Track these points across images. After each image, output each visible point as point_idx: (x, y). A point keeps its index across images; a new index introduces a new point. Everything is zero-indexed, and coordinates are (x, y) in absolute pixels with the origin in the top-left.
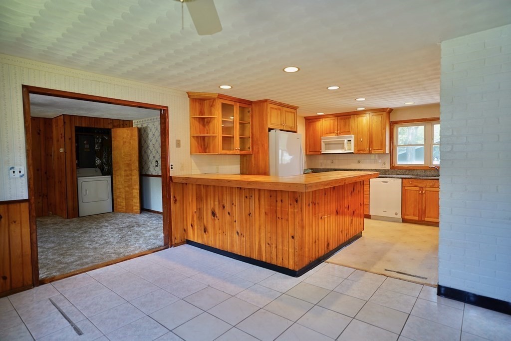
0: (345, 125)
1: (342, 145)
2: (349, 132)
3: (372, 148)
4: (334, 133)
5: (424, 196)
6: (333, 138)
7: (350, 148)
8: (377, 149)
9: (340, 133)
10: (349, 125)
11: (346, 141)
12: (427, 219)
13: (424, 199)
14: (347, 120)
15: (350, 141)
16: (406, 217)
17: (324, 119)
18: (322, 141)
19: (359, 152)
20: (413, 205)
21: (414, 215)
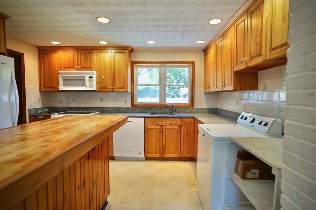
0: (86, 61)
1: (82, 82)
2: (90, 68)
3: (114, 86)
4: (74, 68)
5: (164, 133)
6: (73, 73)
7: (91, 85)
8: (119, 87)
9: (80, 69)
10: (90, 61)
11: (87, 77)
12: (167, 156)
13: (164, 137)
14: (89, 55)
15: (92, 77)
16: (149, 155)
17: (62, 52)
18: (60, 76)
19: (101, 90)
20: (155, 144)
21: (156, 153)
